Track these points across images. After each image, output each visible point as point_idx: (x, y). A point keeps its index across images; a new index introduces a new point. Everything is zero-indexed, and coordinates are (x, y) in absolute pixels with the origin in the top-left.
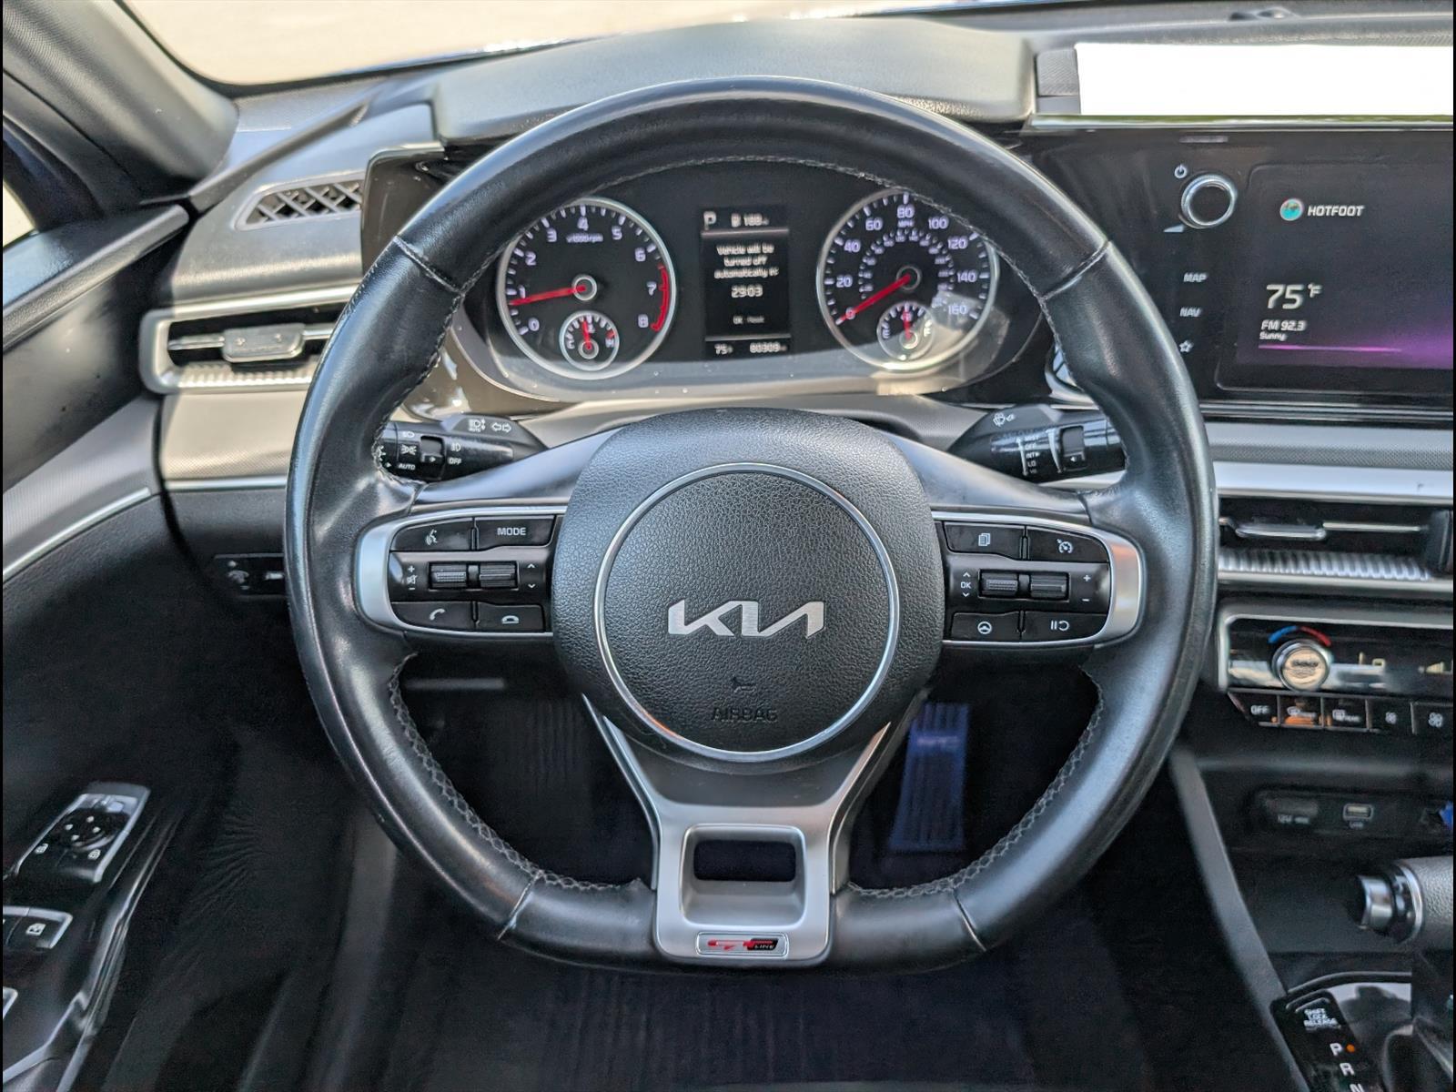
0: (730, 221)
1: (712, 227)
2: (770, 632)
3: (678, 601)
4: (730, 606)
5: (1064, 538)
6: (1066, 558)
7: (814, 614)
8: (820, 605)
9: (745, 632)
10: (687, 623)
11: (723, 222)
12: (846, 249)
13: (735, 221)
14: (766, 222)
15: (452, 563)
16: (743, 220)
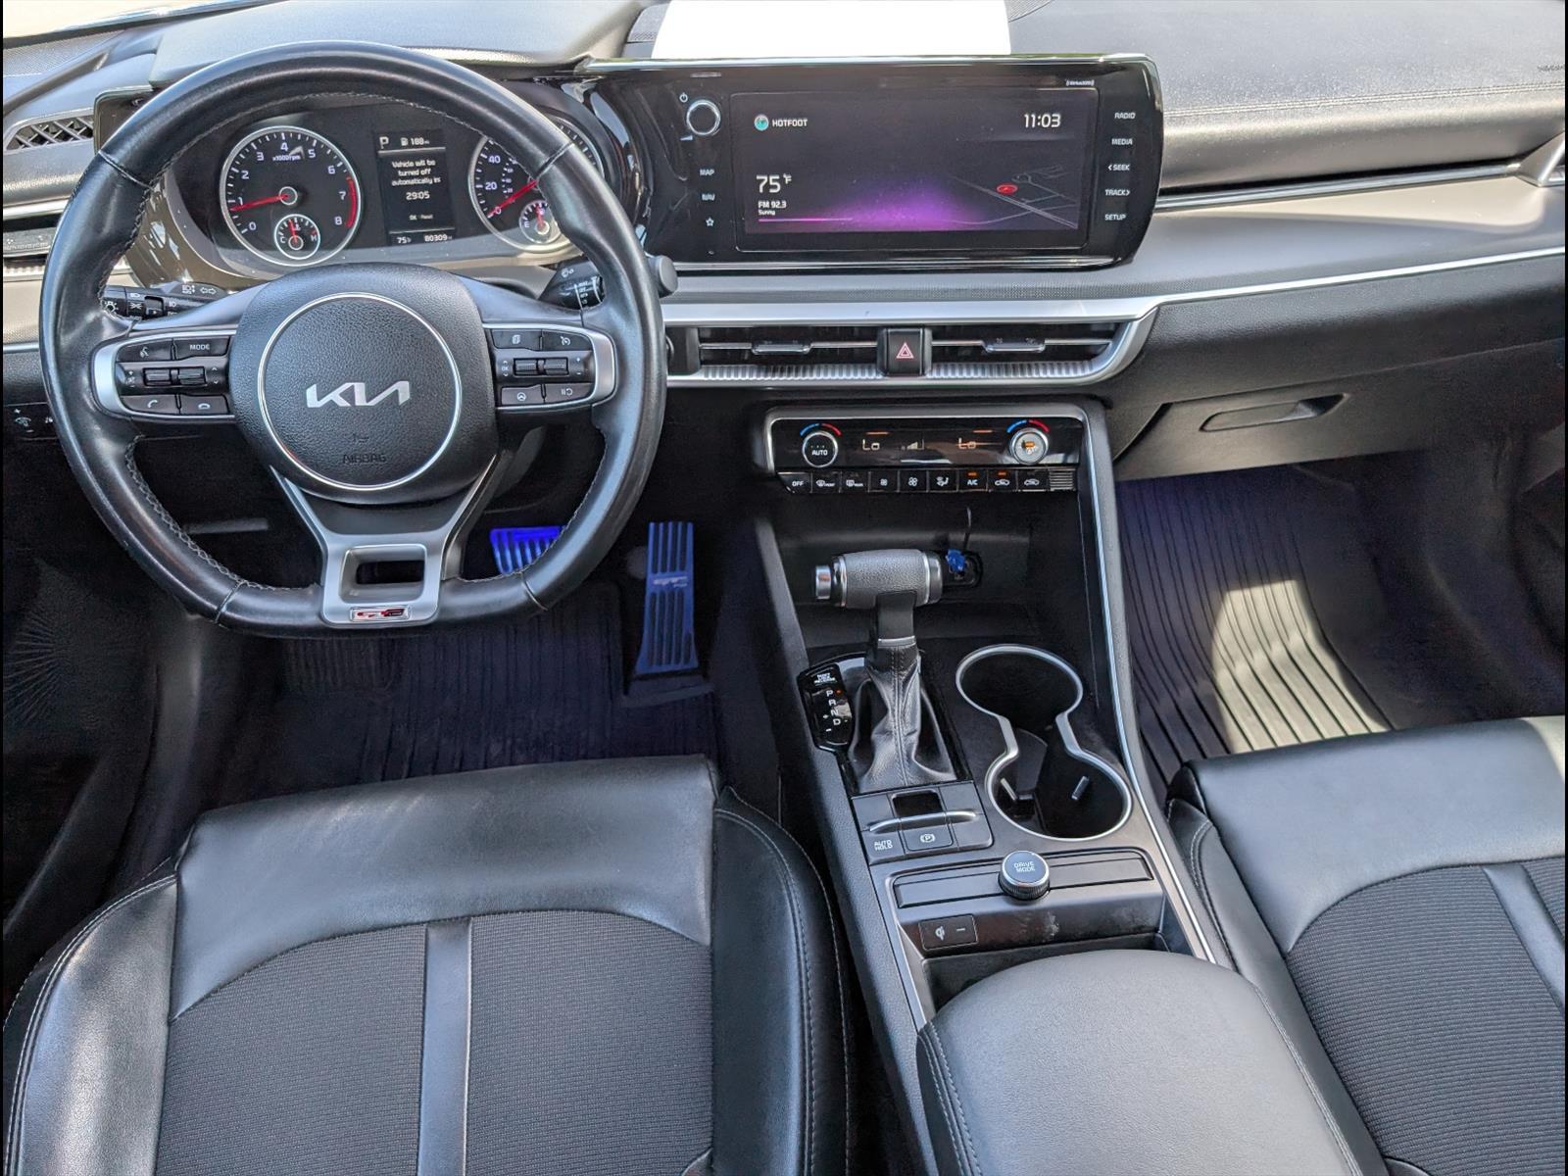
0: (400, 142)
1: (386, 147)
2: (372, 403)
3: (312, 385)
4: (347, 386)
5: (564, 335)
6: (566, 348)
7: (403, 390)
8: (407, 383)
9: (357, 404)
10: (319, 400)
11: (395, 143)
12: (490, 161)
13: (404, 142)
14: (427, 142)
15: (159, 368)
16: (410, 142)
